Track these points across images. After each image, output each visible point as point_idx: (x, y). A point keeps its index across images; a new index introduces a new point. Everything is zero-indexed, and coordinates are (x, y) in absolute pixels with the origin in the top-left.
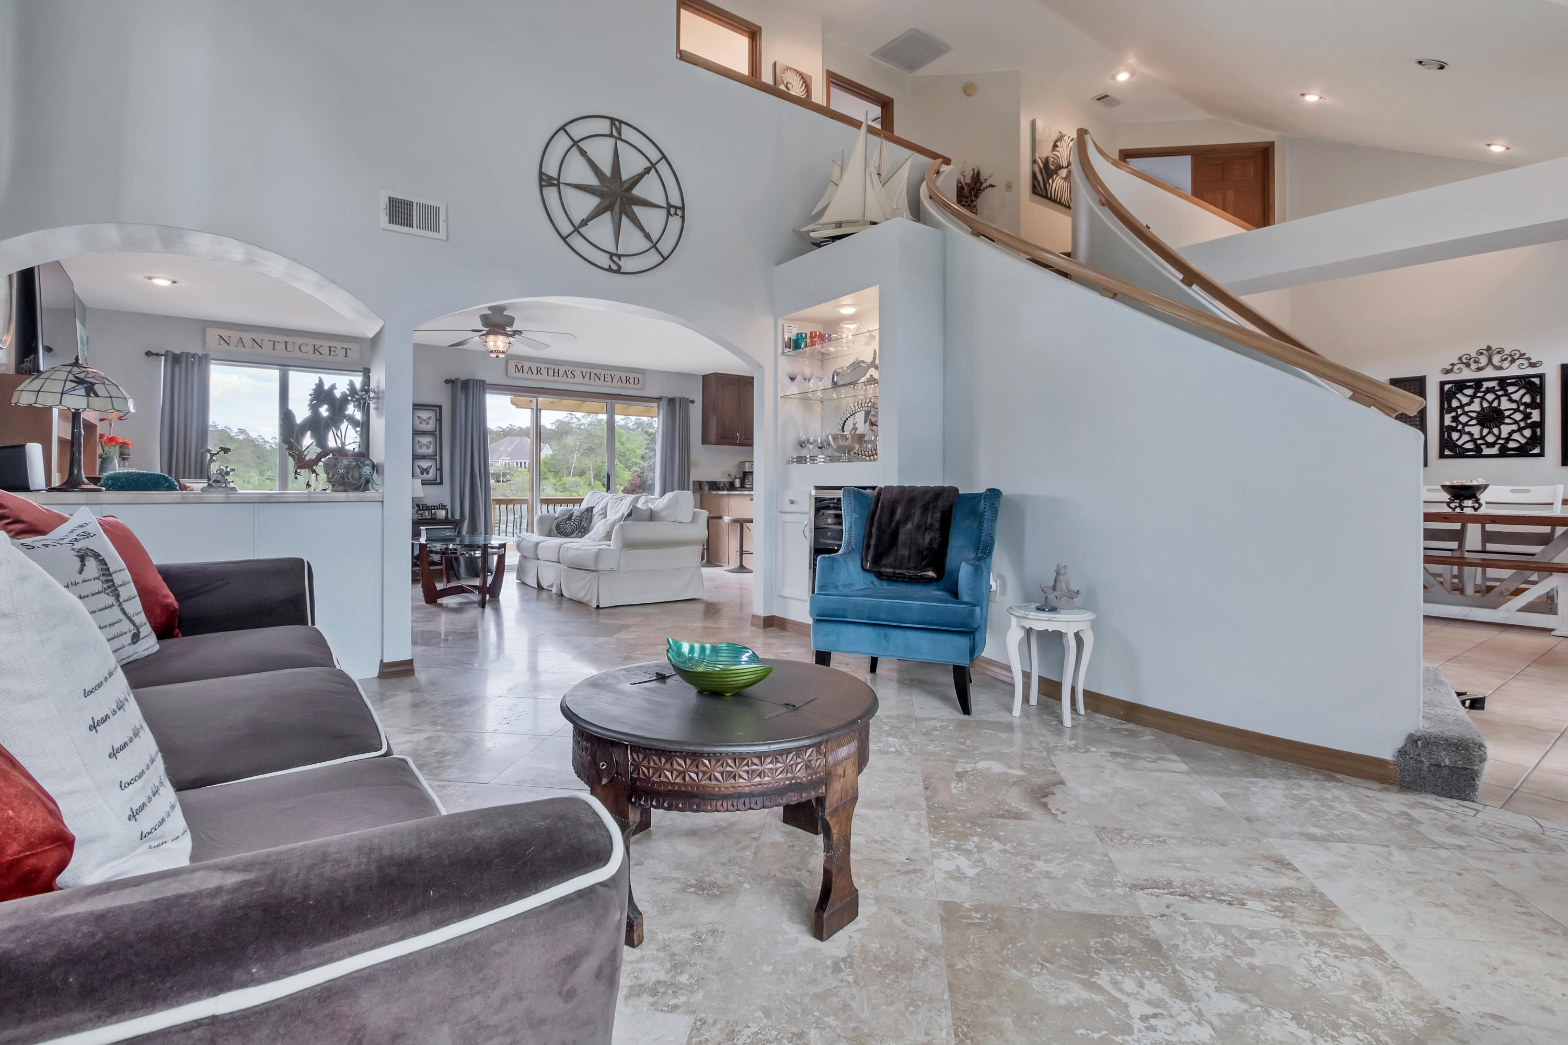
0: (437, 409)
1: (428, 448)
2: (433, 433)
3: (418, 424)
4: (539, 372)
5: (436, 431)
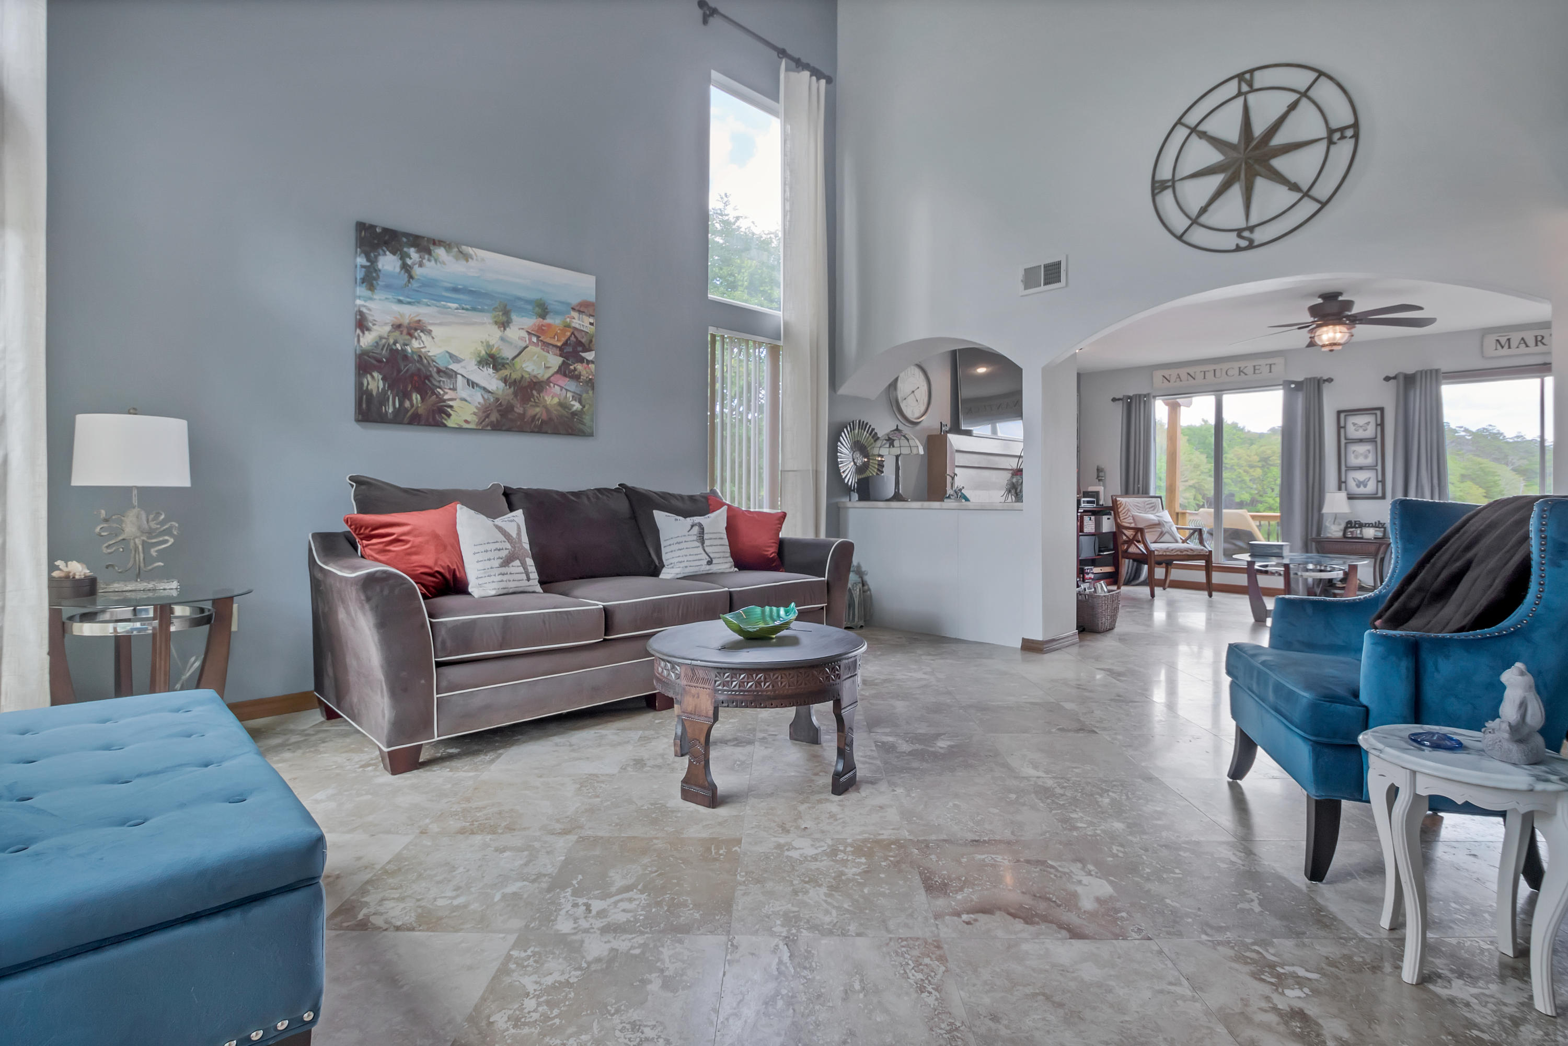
0: (1378, 413)
1: (1366, 457)
2: (1372, 440)
3: (1352, 432)
4: (1539, 343)
5: (1376, 438)
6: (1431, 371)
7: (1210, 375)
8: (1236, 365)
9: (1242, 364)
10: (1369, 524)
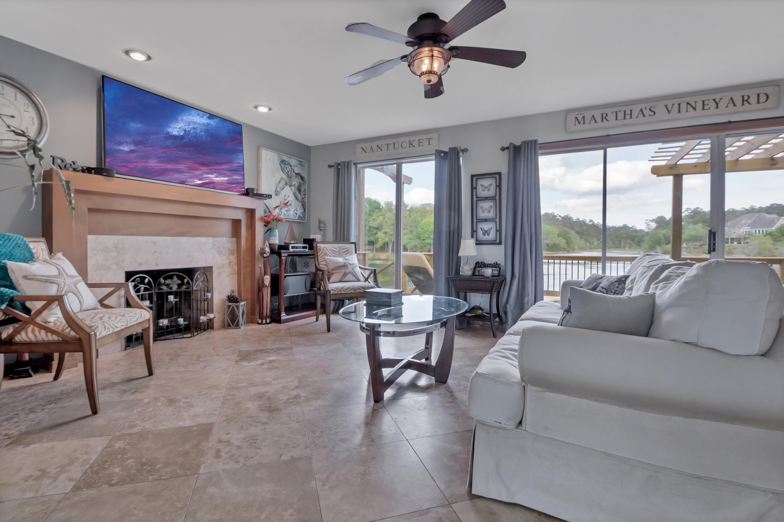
0: (498, 176)
1: (489, 212)
2: (492, 198)
3: (482, 193)
4: (604, 120)
5: (496, 196)
6: (531, 141)
7: (391, 147)
8: (407, 139)
9: (411, 139)
10: (490, 264)
